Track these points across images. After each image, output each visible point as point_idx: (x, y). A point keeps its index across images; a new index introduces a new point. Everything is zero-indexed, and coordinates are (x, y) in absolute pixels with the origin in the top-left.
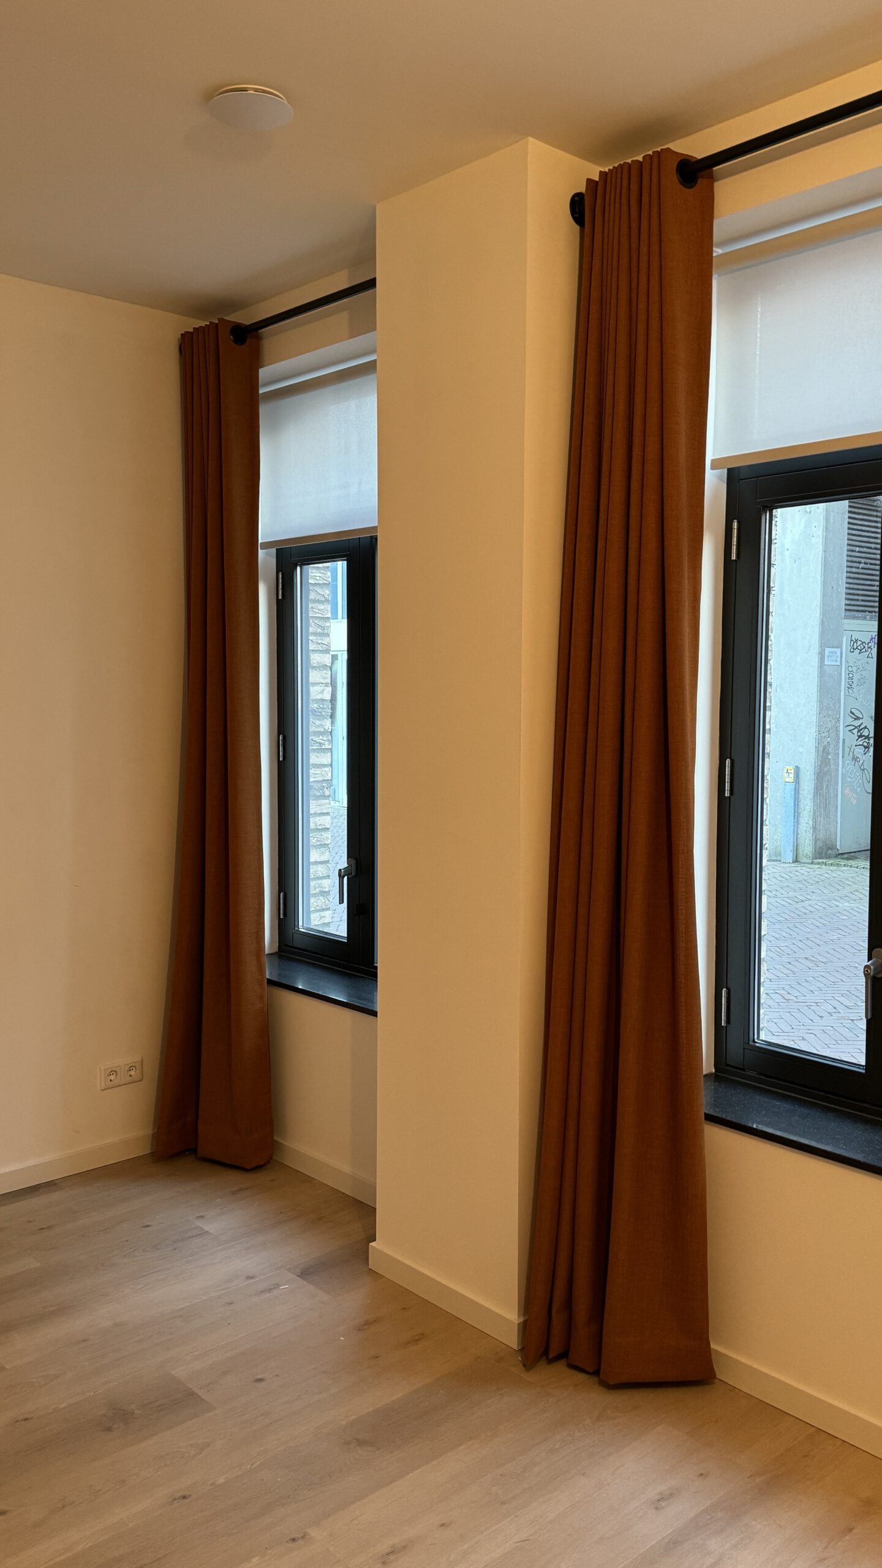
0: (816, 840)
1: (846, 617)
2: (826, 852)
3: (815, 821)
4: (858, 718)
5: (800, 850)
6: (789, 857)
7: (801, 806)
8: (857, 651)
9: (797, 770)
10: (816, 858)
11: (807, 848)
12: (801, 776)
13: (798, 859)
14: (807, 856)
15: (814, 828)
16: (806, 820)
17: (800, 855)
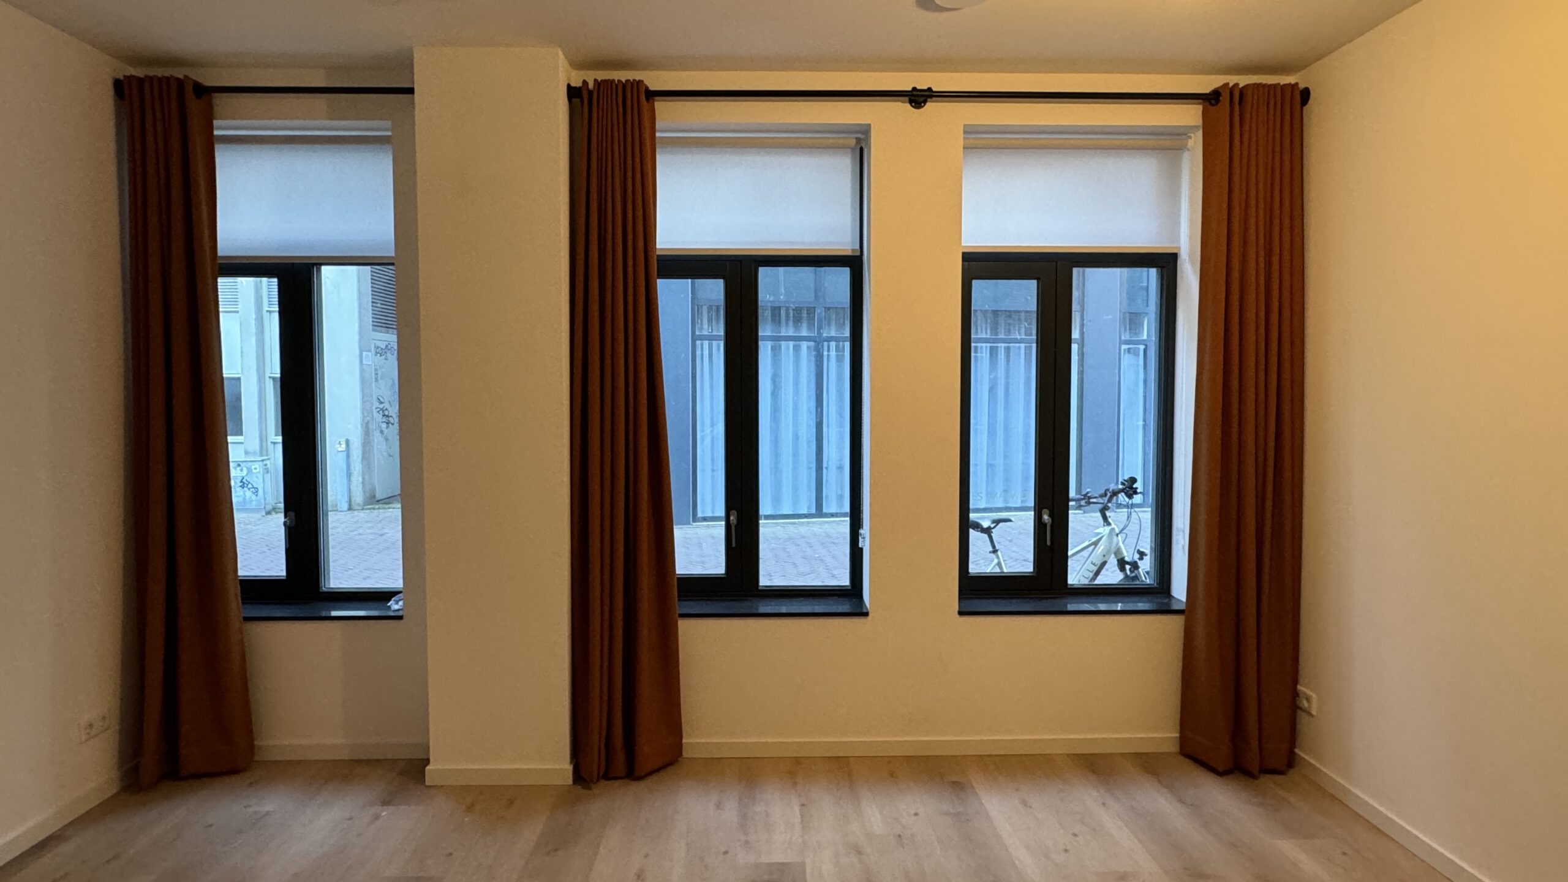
0: (364, 492)
1: (374, 330)
2: (373, 500)
3: (364, 479)
4: (381, 403)
5: (353, 500)
6: (345, 507)
7: (352, 467)
8: (379, 355)
9: (347, 442)
10: (365, 505)
11: (359, 498)
12: (351, 444)
13: (352, 507)
14: (359, 505)
15: (363, 483)
16: (357, 479)
17: (353, 503)
